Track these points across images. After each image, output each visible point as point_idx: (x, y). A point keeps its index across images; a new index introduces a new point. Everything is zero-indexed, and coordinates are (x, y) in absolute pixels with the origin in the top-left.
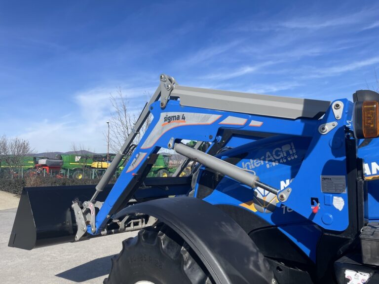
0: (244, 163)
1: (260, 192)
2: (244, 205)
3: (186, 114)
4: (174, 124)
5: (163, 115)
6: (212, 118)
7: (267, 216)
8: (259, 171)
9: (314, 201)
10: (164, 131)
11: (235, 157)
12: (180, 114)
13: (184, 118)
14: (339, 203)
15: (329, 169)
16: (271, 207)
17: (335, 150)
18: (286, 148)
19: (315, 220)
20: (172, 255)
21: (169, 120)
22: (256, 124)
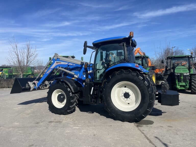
0: (72, 71)
1: (75, 76)
2: (72, 78)
3: (61, 62)
4: (58, 64)
5: (56, 62)
6: (67, 63)
7: (76, 80)
8: (75, 72)
9: (82, 76)
10: (56, 65)
11: (71, 70)
12: (60, 62)
13: (61, 63)
14: (85, 76)
15: (84, 72)
16: (77, 78)
17: (84, 69)
18: (79, 69)
19: (82, 79)
20: (62, 84)
21: (57, 63)
22: (74, 65)
